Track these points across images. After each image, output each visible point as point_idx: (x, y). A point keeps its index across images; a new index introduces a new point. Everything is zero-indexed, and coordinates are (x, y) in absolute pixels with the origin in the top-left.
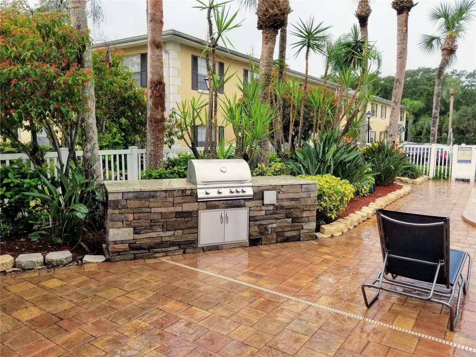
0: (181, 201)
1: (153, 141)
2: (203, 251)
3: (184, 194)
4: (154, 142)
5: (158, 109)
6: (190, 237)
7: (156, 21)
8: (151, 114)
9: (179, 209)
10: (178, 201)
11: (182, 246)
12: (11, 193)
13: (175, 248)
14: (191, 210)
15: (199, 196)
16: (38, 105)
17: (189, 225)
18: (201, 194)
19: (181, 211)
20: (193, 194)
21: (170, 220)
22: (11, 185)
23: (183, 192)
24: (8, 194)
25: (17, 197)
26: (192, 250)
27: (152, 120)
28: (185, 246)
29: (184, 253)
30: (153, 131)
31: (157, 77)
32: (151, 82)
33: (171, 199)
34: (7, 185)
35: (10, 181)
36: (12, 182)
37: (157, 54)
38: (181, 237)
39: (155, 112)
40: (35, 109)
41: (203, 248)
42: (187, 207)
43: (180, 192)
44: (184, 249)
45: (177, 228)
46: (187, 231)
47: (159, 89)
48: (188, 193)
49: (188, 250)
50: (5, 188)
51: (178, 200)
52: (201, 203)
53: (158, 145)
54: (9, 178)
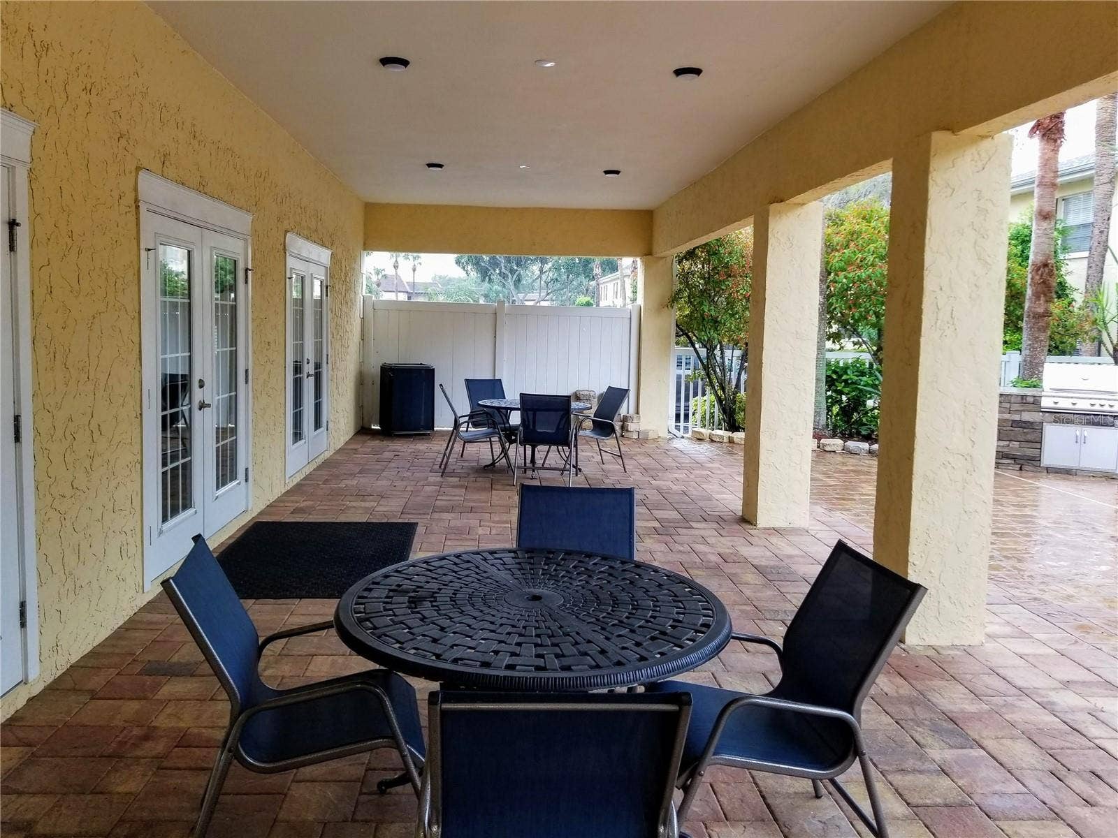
0: (1019, 409)
1: (1030, 342)
2: (1047, 472)
3: (1024, 402)
4: (1030, 344)
5: (1040, 300)
6: (1029, 452)
7: (1045, 185)
8: (1029, 307)
9: (1017, 417)
10: (1016, 409)
11: (1017, 461)
12: (848, 389)
13: (1009, 461)
14: (1031, 420)
15: (1043, 404)
16: (877, 304)
17: (1029, 437)
18: (1046, 403)
19: (1019, 419)
20: (1036, 402)
21: (1005, 428)
22: (849, 382)
23: (1022, 399)
24: (846, 390)
25: (854, 393)
26: (1031, 468)
27: (1029, 315)
28: (1022, 462)
29: (1021, 469)
30: (1031, 328)
31: (1041, 258)
32: (1033, 265)
33: (1007, 405)
34: (846, 381)
35: (848, 377)
36: (852, 379)
37: (1043, 228)
38: (1017, 451)
39: (1035, 303)
40: (873, 309)
41: (1047, 469)
42: (1026, 417)
43: (1019, 398)
44: (1022, 465)
45: (1013, 439)
46: (1024, 444)
47: (1042, 274)
48: (1031, 400)
49: (1025, 467)
50: (843, 384)
51: (1016, 407)
52: (1047, 414)
53: (1036, 348)
54: (848, 375)
